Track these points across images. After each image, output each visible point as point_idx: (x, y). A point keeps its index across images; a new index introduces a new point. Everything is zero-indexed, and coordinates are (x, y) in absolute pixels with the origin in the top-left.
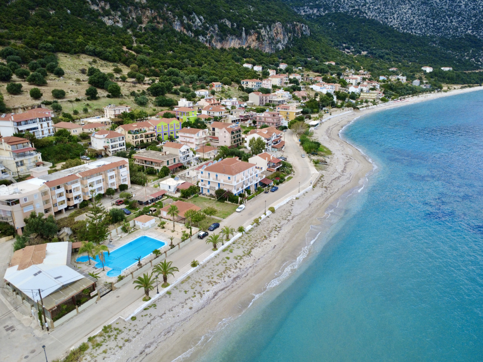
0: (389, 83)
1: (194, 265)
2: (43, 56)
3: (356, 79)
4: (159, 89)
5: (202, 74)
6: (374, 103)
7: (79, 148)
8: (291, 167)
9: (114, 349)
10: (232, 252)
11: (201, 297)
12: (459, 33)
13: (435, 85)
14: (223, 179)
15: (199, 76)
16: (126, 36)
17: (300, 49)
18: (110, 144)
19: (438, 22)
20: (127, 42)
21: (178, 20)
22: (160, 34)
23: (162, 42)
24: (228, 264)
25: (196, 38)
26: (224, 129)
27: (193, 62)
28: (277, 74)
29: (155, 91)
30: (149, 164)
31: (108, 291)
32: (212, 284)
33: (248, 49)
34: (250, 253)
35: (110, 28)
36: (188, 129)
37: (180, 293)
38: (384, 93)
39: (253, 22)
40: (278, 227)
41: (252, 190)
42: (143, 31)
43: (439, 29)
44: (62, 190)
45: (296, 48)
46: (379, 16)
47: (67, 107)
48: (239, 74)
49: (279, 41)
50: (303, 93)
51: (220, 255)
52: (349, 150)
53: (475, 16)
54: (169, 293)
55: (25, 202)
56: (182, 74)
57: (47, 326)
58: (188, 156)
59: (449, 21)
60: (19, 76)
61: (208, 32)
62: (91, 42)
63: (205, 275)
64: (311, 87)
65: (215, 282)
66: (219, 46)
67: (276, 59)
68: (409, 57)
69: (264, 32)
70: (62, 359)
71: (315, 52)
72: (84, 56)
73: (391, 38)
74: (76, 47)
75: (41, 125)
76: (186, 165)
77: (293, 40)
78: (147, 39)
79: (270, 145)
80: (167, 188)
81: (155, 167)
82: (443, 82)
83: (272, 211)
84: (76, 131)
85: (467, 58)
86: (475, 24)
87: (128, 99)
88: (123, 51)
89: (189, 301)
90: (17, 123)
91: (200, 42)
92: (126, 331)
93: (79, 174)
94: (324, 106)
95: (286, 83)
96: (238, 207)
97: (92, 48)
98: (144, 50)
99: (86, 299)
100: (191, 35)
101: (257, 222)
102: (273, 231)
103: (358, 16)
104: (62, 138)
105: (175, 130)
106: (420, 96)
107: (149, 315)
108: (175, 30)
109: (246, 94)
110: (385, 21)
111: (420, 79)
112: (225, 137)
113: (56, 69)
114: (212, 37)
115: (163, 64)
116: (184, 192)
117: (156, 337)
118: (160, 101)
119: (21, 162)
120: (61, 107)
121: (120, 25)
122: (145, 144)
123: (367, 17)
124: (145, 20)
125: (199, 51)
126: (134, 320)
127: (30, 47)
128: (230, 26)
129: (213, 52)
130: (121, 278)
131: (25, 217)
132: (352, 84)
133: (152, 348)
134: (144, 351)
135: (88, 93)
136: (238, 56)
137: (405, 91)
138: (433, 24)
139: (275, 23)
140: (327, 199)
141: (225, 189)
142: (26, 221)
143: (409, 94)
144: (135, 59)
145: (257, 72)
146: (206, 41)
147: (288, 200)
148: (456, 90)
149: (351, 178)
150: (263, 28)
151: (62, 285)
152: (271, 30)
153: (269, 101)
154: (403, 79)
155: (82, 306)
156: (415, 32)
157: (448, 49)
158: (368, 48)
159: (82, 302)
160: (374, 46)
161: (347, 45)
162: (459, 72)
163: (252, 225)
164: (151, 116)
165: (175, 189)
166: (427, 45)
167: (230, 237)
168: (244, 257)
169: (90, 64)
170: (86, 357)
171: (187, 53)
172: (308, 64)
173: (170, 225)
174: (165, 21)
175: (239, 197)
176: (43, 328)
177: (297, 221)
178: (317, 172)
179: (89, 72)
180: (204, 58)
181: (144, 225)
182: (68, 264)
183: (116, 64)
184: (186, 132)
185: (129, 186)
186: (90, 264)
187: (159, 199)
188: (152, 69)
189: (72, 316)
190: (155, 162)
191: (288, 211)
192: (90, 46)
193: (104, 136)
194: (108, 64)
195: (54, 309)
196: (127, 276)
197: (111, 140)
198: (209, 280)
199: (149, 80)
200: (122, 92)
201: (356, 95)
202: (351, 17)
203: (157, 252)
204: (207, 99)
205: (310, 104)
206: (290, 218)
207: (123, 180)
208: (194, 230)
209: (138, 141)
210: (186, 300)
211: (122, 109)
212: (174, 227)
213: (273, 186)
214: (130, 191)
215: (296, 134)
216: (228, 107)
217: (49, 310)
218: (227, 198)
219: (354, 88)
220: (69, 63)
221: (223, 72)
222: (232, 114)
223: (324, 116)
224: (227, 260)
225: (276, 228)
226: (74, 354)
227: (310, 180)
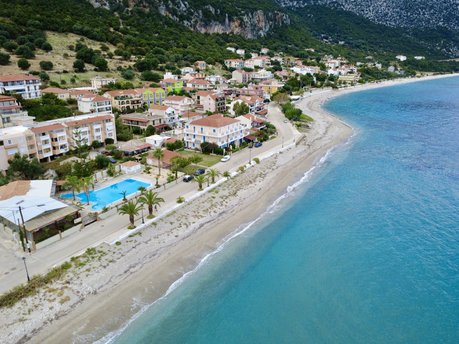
0: (366, 68)
1: (180, 201)
2: (31, 32)
3: (334, 63)
4: (145, 65)
5: (187, 54)
6: (352, 84)
7: (66, 110)
8: (274, 128)
9: (98, 268)
10: (217, 193)
11: (187, 227)
12: (431, 25)
13: (409, 72)
14: (208, 131)
15: (184, 56)
16: (112, 18)
17: (281, 36)
18: (97, 108)
19: (411, 15)
20: (114, 23)
21: (163, 4)
22: (146, 18)
23: (148, 25)
24: (214, 203)
25: (181, 23)
26: (209, 96)
27: (178, 44)
28: (259, 55)
29: (141, 67)
30: (135, 124)
31: (92, 221)
32: (198, 217)
33: (231, 35)
34: (235, 193)
35: (97, 10)
36: (174, 97)
37: (166, 224)
38: (361, 76)
39: (236, 9)
40: (263, 175)
41: (237, 144)
42: (130, 14)
43: (412, 21)
44: (47, 137)
45: (276, 35)
46: (355, 8)
47: (54, 77)
48: (223, 56)
49: (261, 29)
50: (284, 73)
51: (206, 195)
52: (330, 118)
53: (446, 9)
54: (154, 224)
55: (9, 145)
56: (167, 53)
57: (29, 247)
58: (174, 118)
59: (422, 13)
60: (8, 49)
61: (192, 17)
62: (78, 22)
63: (191, 211)
64: (292, 69)
65: (201, 216)
66: (203, 31)
67: (258, 44)
68: (384, 47)
69: (247, 19)
70: (44, 275)
71: (295, 40)
72: (72, 34)
73: (367, 29)
74: (64, 26)
75: (28, 87)
76: (171, 126)
77: (274, 28)
78: (133, 22)
79: (253, 111)
80: (152, 143)
81: (141, 127)
82: (417, 69)
83: (256, 161)
84: (63, 96)
85: (439, 48)
86: (446, 17)
87: (114, 73)
88: (110, 32)
89: (175, 231)
90: (4, 82)
91: (185, 27)
92: (110, 254)
93: (65, 123)
94: (304, 85)
95: (268, 64)
96: (222, 158)
97: (80, 27)
98: (130, 31)
99: (69, 225)
100: (176, 20)
101: (242, 169)
102: (258, 178)
103: (336, 8)
104: (49, 101)
105: (160, 99)
107: (134, 241)
108: (161, 14)
109: (230, 73)
110: (361, 14)
111: (395, 66)
112: (210, 104)
113: (44, 44)
114: (196, 22)
115: (149, 45)
116: (170, 145)
117: (141, 259)
118: (146, 76)
119: (8, 118)
120: (49, 77)
121: (107, 8)
122: (131, 110)
123: (344, 9)
124: (131, 4)
125: (184, 34)
126: (118, 245)
127: (18, 24)
128: (213, 13)
129: (198, 36)
130: (106, 210)
131: (10, 158)
132: (331, 68)
133: (137, 268)
134: (128, 270)
135: (76, 65)
136: (222, 41)
137: (381, 75)
138: (407, 16)
139: (257, 11)
140: (310, 154)
141: (211, 141)
142: (10, 162)
143: (385, 78)
144: (122, 39)
145: (240, 55)
146: (191, 26)
147: (272, 153)
148: (429, 77)
149: (333, 138)
150: (246, 15)
151: (45, 211)
152: (253, 17)
153: (252, 79)
154: (379, 66)
155: (65, 232)
156: (390, 24)
157: (421, 39)
158: (345, 39)
159: (65, 227)
160: (351, 37)
161: (325, 35)
162: (431, 61)
163: (237, 172)
164: (136, 88)
165: (161, 144)
166: (401, 36)
167: (215, 180)
168: (230, 197)
169: (78, 41)
170: (69, 274)
171: (172, 36)
172: (288, 50)
173: (155, 171)
174: (151, 5)
175: (224, 150)
176: (24, 249)
177: (281, 170)
178: (300, 133)
179: (76, 48)
180: (188, 41)
181: (130, 169)
182: (51, 196)
183: (103, 43)
184: (172, 99)
185: (115, 141)
186: (75, 200)
187: (145, 152)
188: (138, 48)
189: (55, 241)
190: (141, 122)
191: (273, 163)
192: (78, 26)
193: (90, 99)
194: (96, 42)
195: (36, 231)
196: (112, 208)
197: (98, 103)
198: (194, 214)
199: (135, 58)
200: (109, 67)
201: (335, 77)
202: (329, 9)
203: (142, 189)
204: (191, 74)
205: (291, 82)
206: (274, 167)
207: (109, 134)
208: (180, 174)
209: (124, 107)
210: (171, 230)
211: (109, 80)
212: (160, 172)
213: (257, 142)
214: (116, 146)
215: (278, 105)
216: (212, 82)
217: (31, 232)
218: (212, 150)
219: (333, 71)
220: (57, 41)
221: (208, 53)
222: (216, 89)
223: (305, 93)
224: (213, 199)
225: (260, 175)
226: (56, 271)
227: (293, 139)
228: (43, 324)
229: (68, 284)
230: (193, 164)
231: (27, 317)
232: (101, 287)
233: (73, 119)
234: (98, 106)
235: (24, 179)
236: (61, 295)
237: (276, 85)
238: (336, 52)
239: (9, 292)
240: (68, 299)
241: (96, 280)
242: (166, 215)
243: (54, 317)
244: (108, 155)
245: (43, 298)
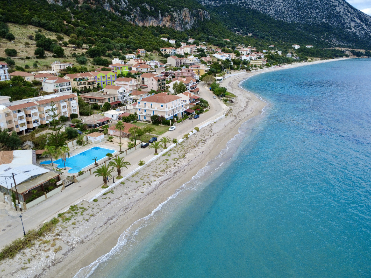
0: (270, 54)
1: (141, 164)
3: (246, 51)
4: (96, 52)
5: (129, 43)
6: (261, 68)
7: (32, 90)
8: (207, 103)
9: (81, 222)
10: (170, 156)
11: (150, 184)
12: (317, 21)
13: (302, 57)
14: (156, 107)
15: (127, 44)
16: (65, 13)
17: (203, 29)
18: (59, 88)
19: (302, 13)
20: (66, 17)
21: (107, 2)
22: (94, 13)
23: (95, 19)
24: (168, 164)
25: (123, 17)
26: (152, 78)
27: (121, 35)
28: (187, 45)
29: (92, 54)
30: (94, 101)
31: (70, 183)
32: (157, 176)
33: (163, 28)
34: (184, 156)
35: (51, 6)
36: (123, 79)
37: (132, 183)
38: (267, 61)
39: (167, 7)
40: (204, 140)
41: (180, 116)
42: (79, 10)
43: (303, 18)
44: (22, 114)
45: (200, 28)
46: (260, 7)
47: (19, 63)
48: (159, 45)
49: (187, 23)
50: (208, 58)
51: (161, 158)
52: (249, 94)
53: (327, 9)
54: (123, 183)
56: (113, 43)
57: (20, 207)
58: (125, 96)
59: (310, 12)
61: (132, 13)
62: (36, 15)
63: (151, 171)
64: (213, 55)
65: (159, 175)
66: (141, 24)
67: (185, 35)
68: (283, 38)
69: (176, 15)
70: (37, 230)
71: (215, 32)
72: (31, 26)
73: (269, 24)
74: (23, 19)
76: (123, 103)
77: (198, 23)
78: (83, 16)
79: (188, 90)
80: (110, 117)
81: (98, 103)
82: (308, 56)
83: (197, 130)
84: (29, 78)
85: (323, 39)
86: (328, 15)
87: (70, 59)
88: (64, 24)
89: (140, 188)
91: (126, 20)
92: (90, 209)
93: (37, 102)
94: (225, 68)
95: (195, 52)
96: (170, 128)
97: (37, 20)
98: (81, 24)
99: (53, 187)
100: (119, 15)
101: (186, 137)
102: (200, 143)
103: (245, 7)
104: (18, 83)
105: (111, 80)
106: (293, 64)
107: (108, 198)
108: (106, 10)
109: (165, 59)
110: (264, 12)
111: (292, 53)
112: (153, 84)
113: (7, 34)
114: (135, 17)
115: (97, 35)
116: (125, 118)
117: (116, 212)
118: (97, 61)
120: (14, 62)
121: (60, 4)
122: (88, 90)
123: (251, 8)
124: (80, 1)
125: (126, 27)
126: (96, 202)
128: (149, 9)
129: (137, 29)
130: (81, 173)
132: (243, 54)
133: (114, 220)
134: (107, 222)
135: (36, 53)
136: (156, 32)
137: (282, 60)
138: (299, 14)
139: (183, 8)
140: (237, 123)
141: (159, 115)
143: (285, 63)
144: (74, 30)
145: (172, 44)
146: (131, 20)
147: (208, 123)
148: (317, 61)
149: (253, 110)
150: (175, 12)
151: (31, 176)
152: (180, 13)
153: (184, 63)
154: (280, 53)
155: (49, 193)
156: (286, 20)
157: (309, 32)
158: (253, 31)
159: (49, 189)
160: (257, 30)
161: (237, 29)
162: (318, 49)
163: (183, 139)
164: (90, 71)
165: (117, 117)
166: (295, 30)
167: (167, 146)
168: (180, 159)
169: (36, 32)
170: (58, 228)
171: (116, 28)
172: (210, 40)
173: (117, 140)
174: (97, 3)
175: (171, 121)
176: (16, 209)
177: (217, 137)
178: (227, 107)
179: (36, 38)
180: (129, 32)
181: (96, 139)
182: (33, 163)
183: (58, 33)
184: (121, 80)
185: (79, 116)
186: (53, 166)
187: (105, 124)
188: (88, 38)
189: (42, 200)
190: (99, 99)
191: (209, 130)
192: (35, 19)
193: (54, 81)
194: (52, 33)
195: (26, 193)
196: (86, 172)
197: (60, 84)
198: (154, 174)
199: (87, 46)
200: (65, 54)
201: (248, 62)
202: (239, 8)
203: (109, 155)
204: (135, 60)
205: (214, 66)
206: (211, 134)
207: (73, 110)
208: (138, 141)
209: (82, 87)
210: (137, 187)
211: (67, 65)
212: (121, 141)
213: (195, 115)
214: (80, 119)
215: (207, 84)
216: (152, 66)
217: (21, 194)
218: (160, 122)
219: (246, 57)
220: (18, 32)
221: (146, 42)
222: (155, 72)
223: (226, 75)
224: (167, 161)
225: (202, 141)
226: (47, 225)
227: (223, 111)
228: (43, 270)
229: (58, 236)
230: (147, 134)
231: (28, 265)
232: (87, 237)
233: (42, 98)
234: (60, 86)
235: (7, 149)
236: (53, 245)
237: (203, 69)
238: (247, 42)
239: (9, 246)
240: (60, 248)
241: (82, 231)
242: (131, 176)
243: (51, 264)
244: (74, 128)
245: (39, 249)
